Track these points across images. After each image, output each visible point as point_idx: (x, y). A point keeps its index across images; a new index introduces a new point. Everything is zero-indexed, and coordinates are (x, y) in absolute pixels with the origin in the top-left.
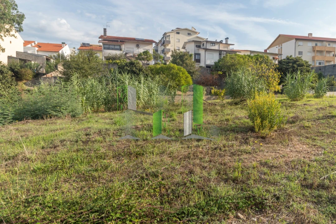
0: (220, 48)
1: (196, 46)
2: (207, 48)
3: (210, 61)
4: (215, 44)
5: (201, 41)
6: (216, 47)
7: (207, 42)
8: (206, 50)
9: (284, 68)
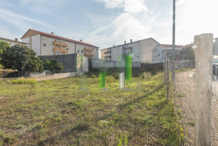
9: (9, 54)
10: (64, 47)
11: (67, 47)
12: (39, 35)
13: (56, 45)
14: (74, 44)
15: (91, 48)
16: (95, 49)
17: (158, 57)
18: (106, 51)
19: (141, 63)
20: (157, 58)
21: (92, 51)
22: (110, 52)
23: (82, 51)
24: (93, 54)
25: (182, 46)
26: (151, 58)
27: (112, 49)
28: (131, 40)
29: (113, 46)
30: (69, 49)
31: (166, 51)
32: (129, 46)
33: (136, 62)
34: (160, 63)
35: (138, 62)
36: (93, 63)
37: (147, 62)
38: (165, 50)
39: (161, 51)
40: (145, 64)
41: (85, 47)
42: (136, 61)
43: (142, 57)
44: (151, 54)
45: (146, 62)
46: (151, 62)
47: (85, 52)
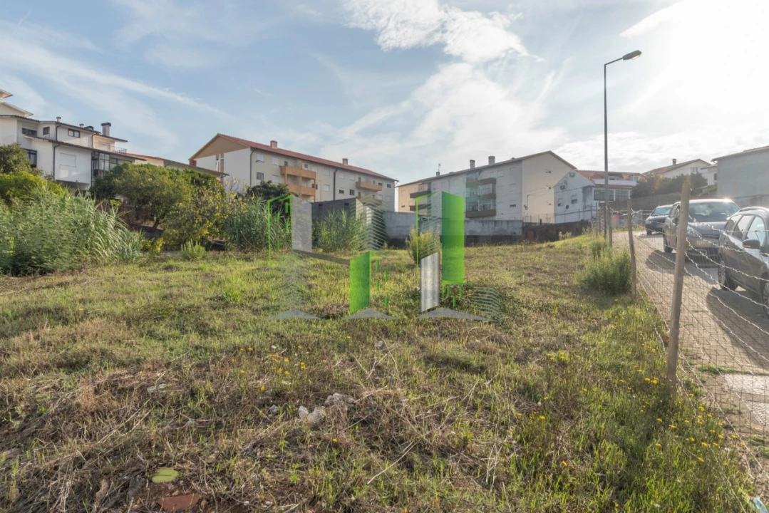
0: (94, 144)
1: (23, 129)
2: (60, 139)
3: (67, 172)
4: (81, 134)
5: (39, 121)
6: (84, 141)
7: (59, 125)
8: (57, 144)
10: (306, 179)
11: (314, 179)
12: (248, 151)
13: (289, 175)
14: (331, 172)
15: (374, 183)
16: (385, 184)
17: (571, 206)
18: (415, 189)
19: (523, 223)
20: (568, 209)
21: (376, 191)
22: (429, 192)
23: (351, 191)
24: (379, 198)
25: (638, 174)
26: (550, 210)
27: (433, 183)
28: (492, 158)
29: (435, 175)
30: (319, 187)
31: (594, 189)
32: (486, 175)
33: (508, 222)
34: (579, 222)
35: (513, 219)
36: (388, 225)
37: (541, 221)
38: (590, 187)
39: (581, 190)
40: (533, 225)
41: (360, 179)
42: (509, 219)
43: (526, 207)
44: (550, 197)
45: (538, 222)
46: (552, 221)
47: (359, 193)
